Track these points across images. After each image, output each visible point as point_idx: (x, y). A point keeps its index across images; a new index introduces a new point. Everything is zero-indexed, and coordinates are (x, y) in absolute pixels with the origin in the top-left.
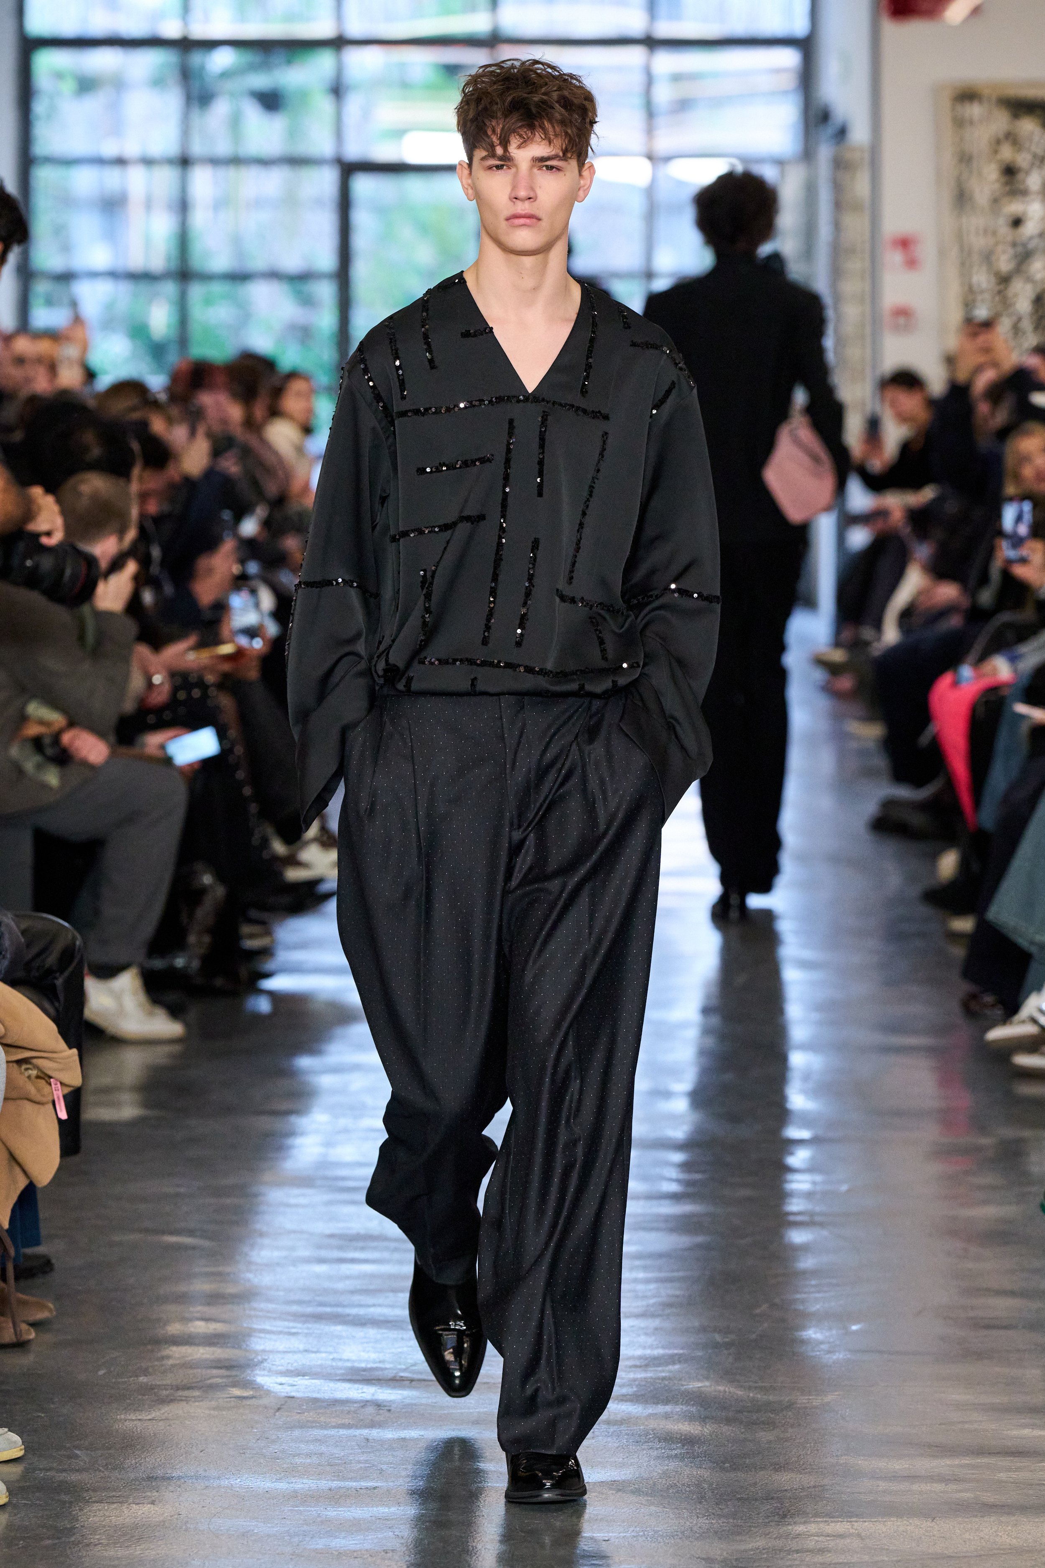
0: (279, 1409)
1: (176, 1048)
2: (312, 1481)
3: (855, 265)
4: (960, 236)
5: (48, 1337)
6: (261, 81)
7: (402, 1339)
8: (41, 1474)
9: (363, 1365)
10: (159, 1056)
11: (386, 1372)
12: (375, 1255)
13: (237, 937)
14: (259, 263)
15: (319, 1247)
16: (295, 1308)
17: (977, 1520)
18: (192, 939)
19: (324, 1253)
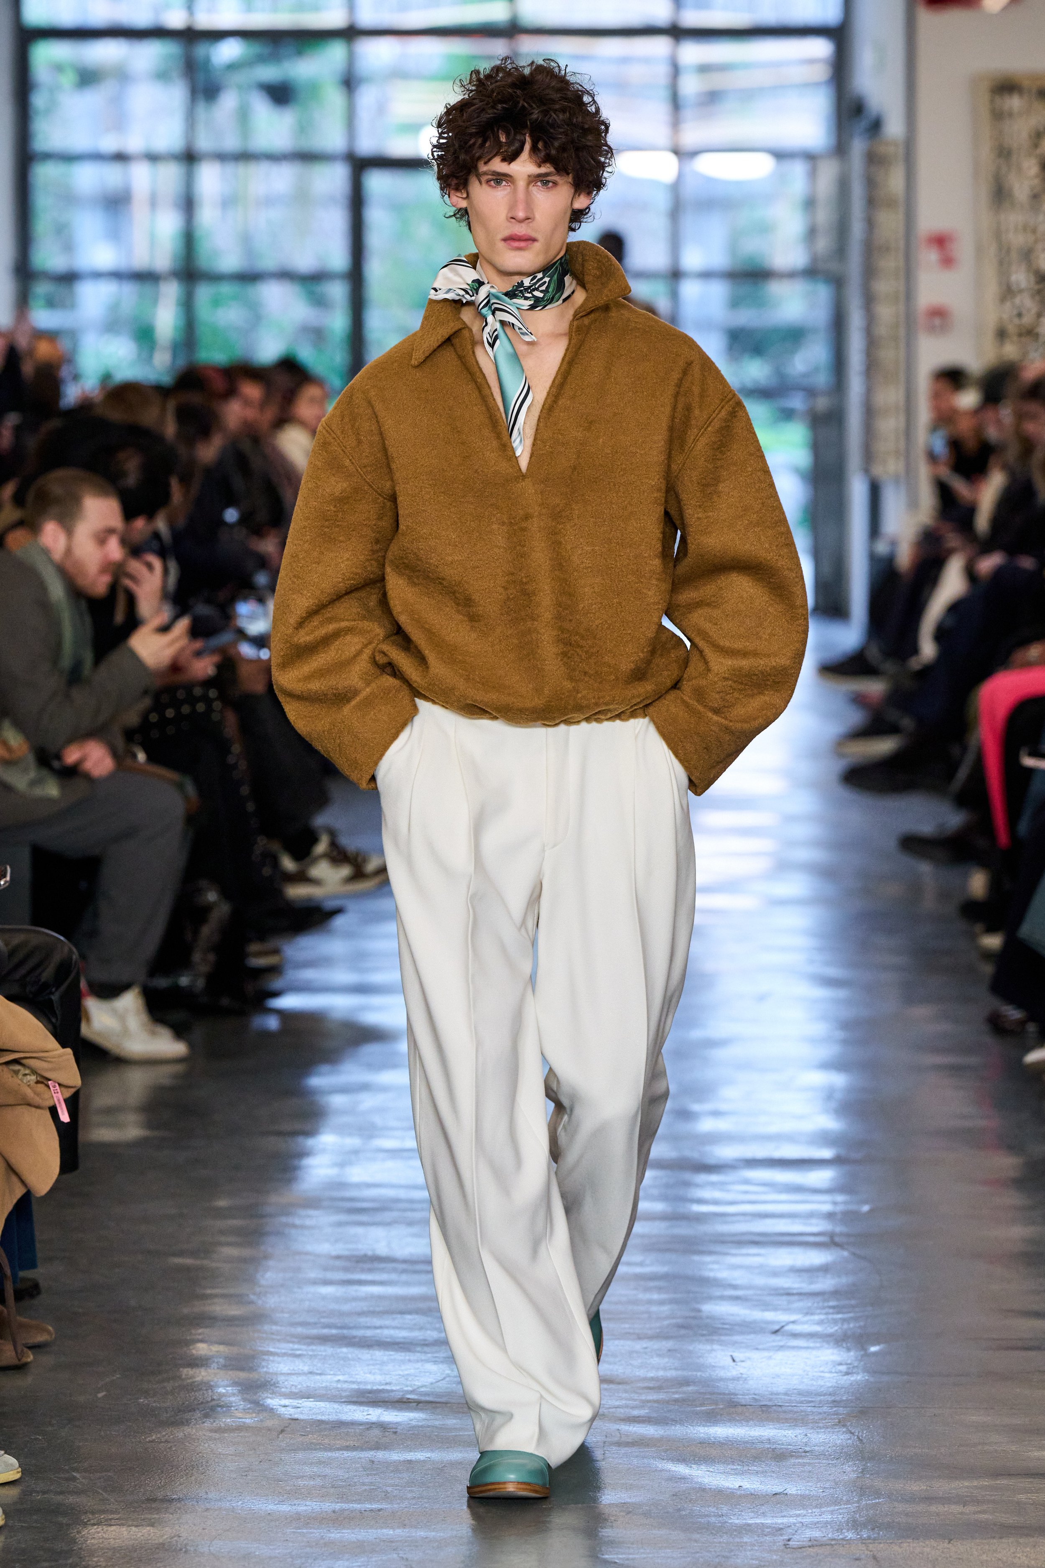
0: (282, 1431)
1: (179, 1068)
2: (315, 1503)
3: (889, 263)
4: (998, 234)
5: (47, 1360)
6: (269, 73)
7: (409, 1361)
8: (38, 1496)
9: (369, 1387)
10: (163, 1075)
11: (392, 1394)
12: (384, 1277)
13: (243, 955)
14: (268, 263)
15: (326, 1269)
16: (300, 1330)
17: (995, 1541)
18: (197, 957)
19: (330, 1275)
